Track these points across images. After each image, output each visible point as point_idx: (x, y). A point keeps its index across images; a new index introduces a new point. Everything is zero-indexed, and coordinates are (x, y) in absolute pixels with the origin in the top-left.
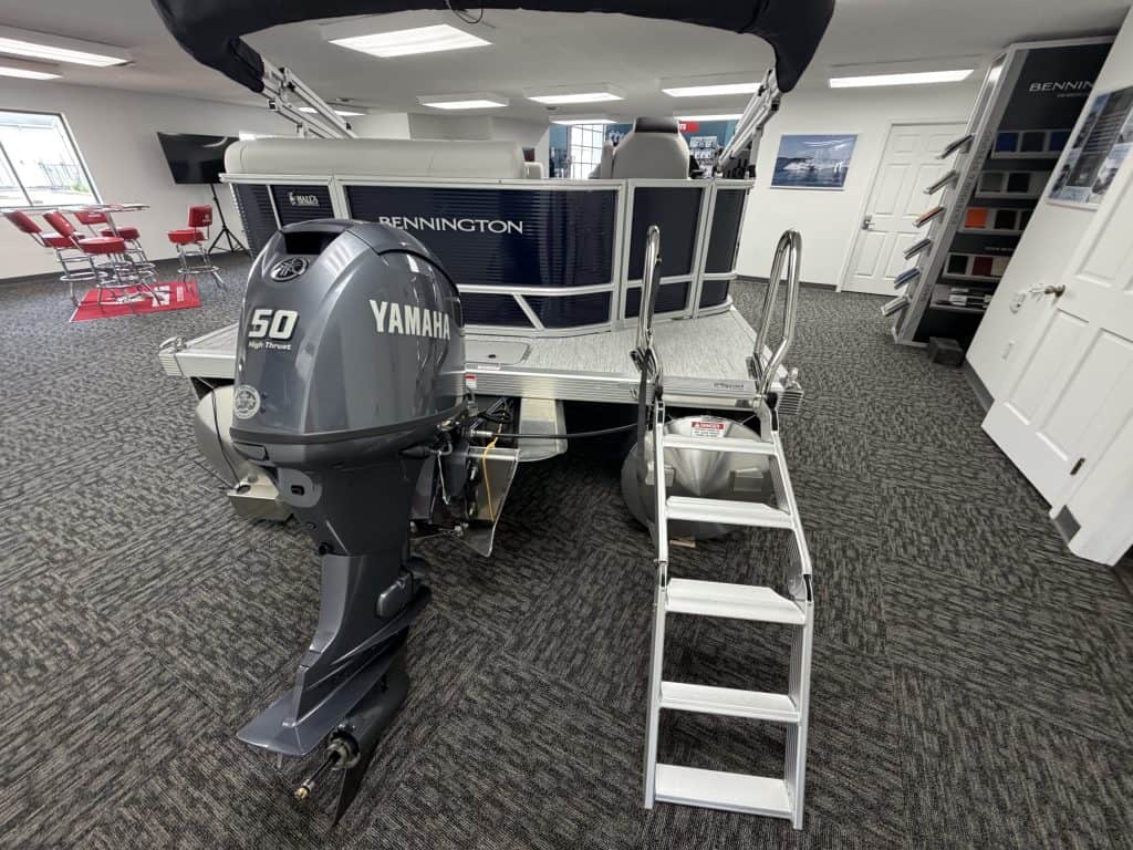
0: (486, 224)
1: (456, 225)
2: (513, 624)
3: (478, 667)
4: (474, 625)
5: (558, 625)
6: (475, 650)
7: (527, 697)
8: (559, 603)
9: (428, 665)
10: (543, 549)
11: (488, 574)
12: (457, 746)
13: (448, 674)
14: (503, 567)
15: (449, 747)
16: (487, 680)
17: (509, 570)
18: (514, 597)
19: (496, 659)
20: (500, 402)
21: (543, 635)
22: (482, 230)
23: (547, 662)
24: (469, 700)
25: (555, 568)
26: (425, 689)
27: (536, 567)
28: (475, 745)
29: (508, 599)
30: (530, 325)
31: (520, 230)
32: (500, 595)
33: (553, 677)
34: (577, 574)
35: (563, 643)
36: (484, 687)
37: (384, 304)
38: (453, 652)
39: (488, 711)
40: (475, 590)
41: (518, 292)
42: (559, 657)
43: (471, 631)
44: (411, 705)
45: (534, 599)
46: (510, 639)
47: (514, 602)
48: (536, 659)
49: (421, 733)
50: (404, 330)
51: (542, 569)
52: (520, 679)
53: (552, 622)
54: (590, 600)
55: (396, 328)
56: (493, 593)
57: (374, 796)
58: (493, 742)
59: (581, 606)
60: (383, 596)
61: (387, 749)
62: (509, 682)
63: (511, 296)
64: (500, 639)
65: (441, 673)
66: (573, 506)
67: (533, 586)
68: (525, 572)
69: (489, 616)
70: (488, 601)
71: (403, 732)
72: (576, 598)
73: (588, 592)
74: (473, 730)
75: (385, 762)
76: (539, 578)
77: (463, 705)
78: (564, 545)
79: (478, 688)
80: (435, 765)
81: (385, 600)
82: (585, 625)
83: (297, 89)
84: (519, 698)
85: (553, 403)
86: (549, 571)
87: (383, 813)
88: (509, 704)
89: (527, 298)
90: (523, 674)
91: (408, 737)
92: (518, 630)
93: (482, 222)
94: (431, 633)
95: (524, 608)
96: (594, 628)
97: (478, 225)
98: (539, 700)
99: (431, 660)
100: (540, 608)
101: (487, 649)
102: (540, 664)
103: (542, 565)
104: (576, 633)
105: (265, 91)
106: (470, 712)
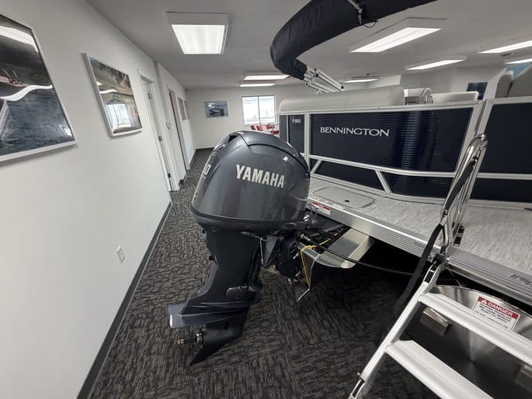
0: (368, 131)
1: (353, 131)
2: (301, 346)
3: (272, 352)
4: (284, 331)
5: (322, 366)
6: (276, 343)
7: (280, 387)
8: (331, 354)
9: (256, 333)
10: (344, 318)
11: (308, 311)
12: (240, 379)
13: (259, 344)
14: (317, 313)
15: (238, 375)
16: (271, 362)
17: (319, 316)
18: (311, 332)
19: (282, 355)
20: (339, 226)
21: (311, 364)
22: (366, 134)
23: (302, 380)
24: (258, 363)
25: (343, 332)
26: (248, 342)
27: (334, 325)
28: (246, 386)
29: (308, 330)
30: (382, 189)
31: (387, 135)
32: (305, 326)
33: (299, 390)
34: (354, 346)
35: (317, 378)
36: (267, 364)
37: (243, 167)
38: (268, 336)
39: (261, 376)
40: (297, 315)
41: (378, 169)
42: (309, 383)
43: (281, 333)
44: (239, 344)
45: (320, 341)
46: (294, 352)
47: (309, 335)
48: (297, 373)
49: (235, 359)
50: (251, 179)
51: (335, 328)
52: (283, 376)
53: (319, 361)
54: (350, 368)
55: (247, 178)
56: (304, 322)
57: (206, 367)
58: (252, 392)
59: (342, 367)
60: (231, 289)
61: (221, 354)
62: (278, 372)
63: (374, 171)
64: (290, 347)
65: (258, 341)
66: (381, 305)
67: (324, 334)
68: (326, 323)
69: (293, 332)
70: (298, 325)
71: (230, 352)
72: (343, 359)
73: (353, 362)
74: (250, 378)
75: (217, 358)
76: (331, 332)
77: (254, 364)
78: (358, 325)
79: (265, 362)
80: (228, 378)
81: (230, 291)
82: (336, 379)
83: (320, 75)
84: (277, 384)
85: (368, 237)
86: (339, 332)
87: (203, 376)
88: (271, 382)
89: (383, 173)
90: (286, 374)
91: (230, 356)
92: (301, 350)
93: (366, 130)
94: (267, 320)
95: (312, 342)
96: (340, 386)
97: (364, 131)
98: (284, 394)
99: (258, 332)
100: (319, 348)
101: (281, 347)
102: (297, 378)
103: (337, 326)
104: (329, 379)
105: (305, 79)
106: (255, 368)
